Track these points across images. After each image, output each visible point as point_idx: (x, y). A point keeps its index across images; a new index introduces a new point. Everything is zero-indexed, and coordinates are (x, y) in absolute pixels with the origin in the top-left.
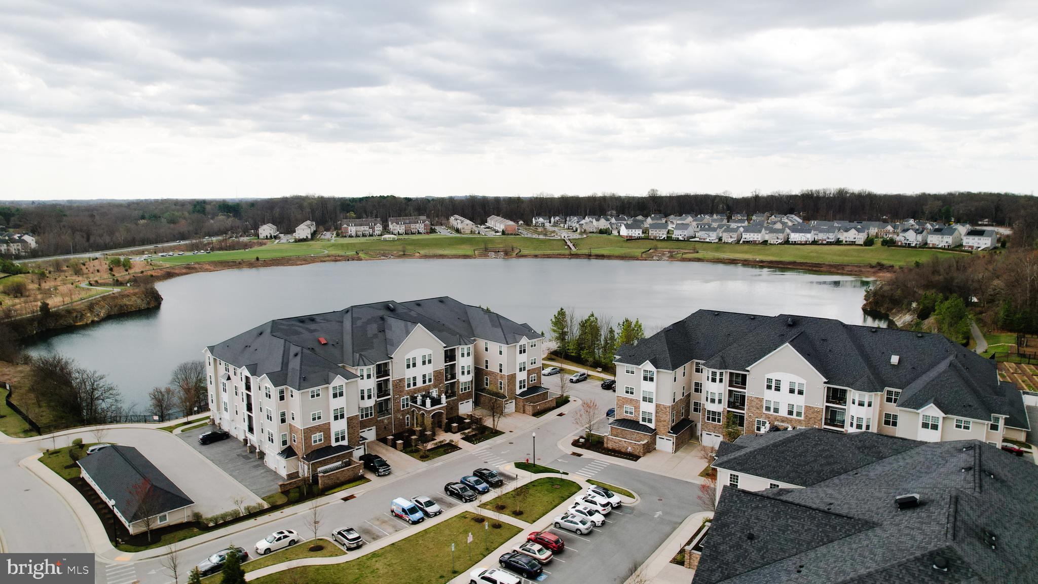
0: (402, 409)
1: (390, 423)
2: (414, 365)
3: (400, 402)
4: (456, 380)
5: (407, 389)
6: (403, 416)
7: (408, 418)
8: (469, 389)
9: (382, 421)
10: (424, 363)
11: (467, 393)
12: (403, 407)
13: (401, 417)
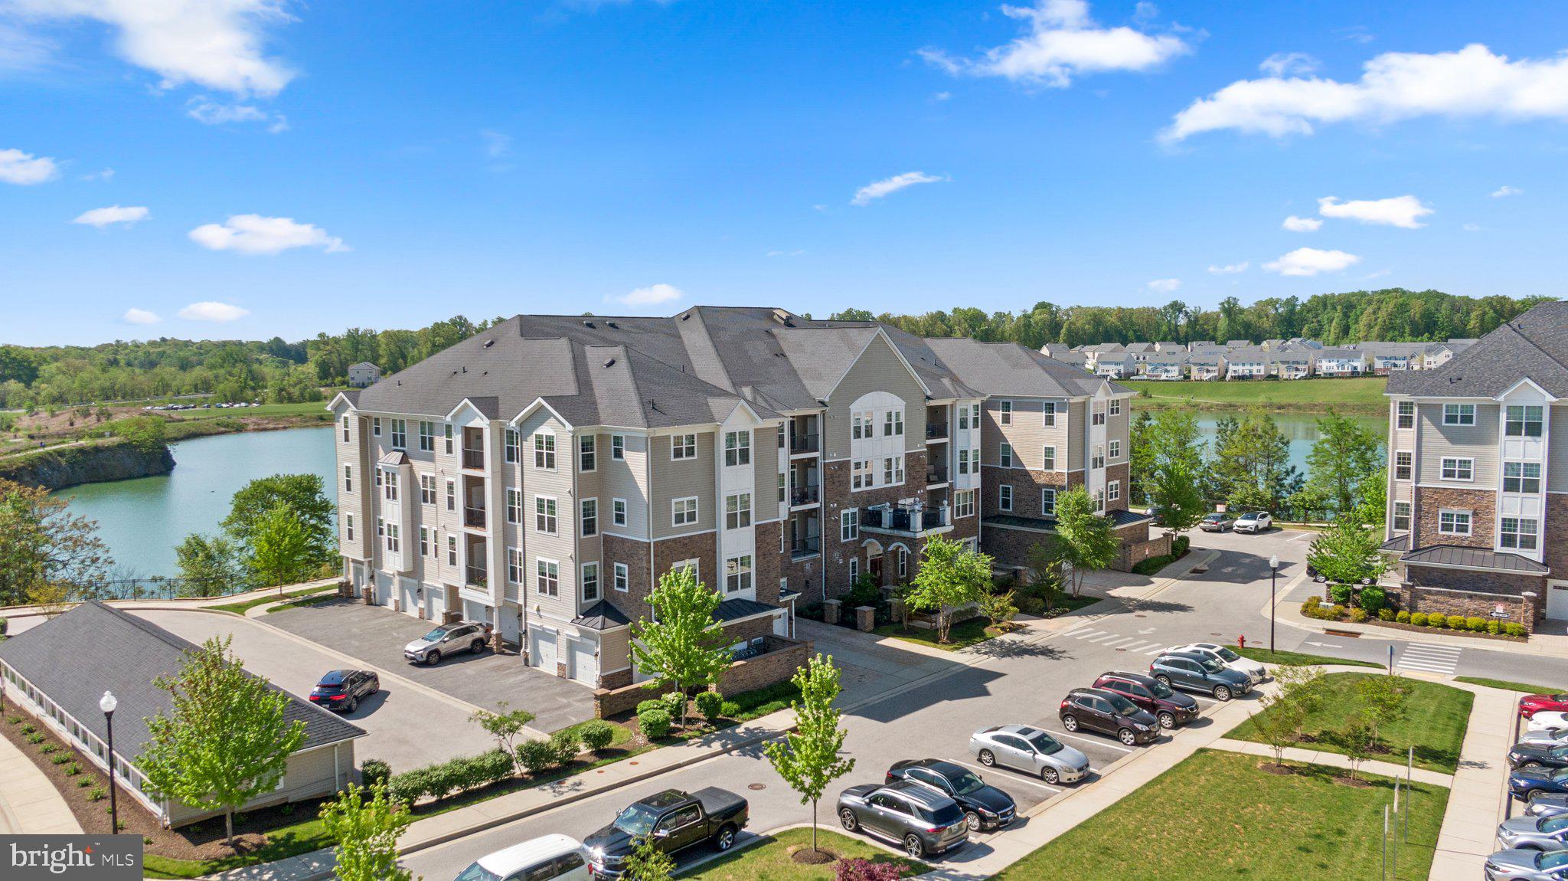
0: (842, 541)
1: (817, 572)
2: (869, 434)
3: (837, 521)
4: (946, 485)
5: (853, 490)
6: (846, 557)
7: (854, 563)
8: (971, 512)
9: (801, 565)
10: (888, 431)
11: (968, 519)
12: (846, 536)
13: (841, 562)
